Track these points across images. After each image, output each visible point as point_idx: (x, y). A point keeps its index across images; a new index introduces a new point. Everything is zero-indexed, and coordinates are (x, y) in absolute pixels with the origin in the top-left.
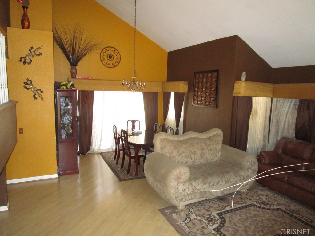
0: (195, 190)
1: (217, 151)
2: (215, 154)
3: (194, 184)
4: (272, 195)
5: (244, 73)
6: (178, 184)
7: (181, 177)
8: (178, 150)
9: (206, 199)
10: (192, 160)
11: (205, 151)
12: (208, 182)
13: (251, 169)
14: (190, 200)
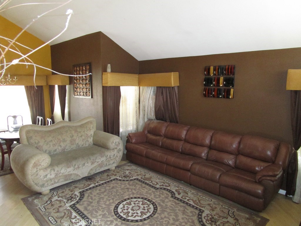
0: (59, 174)
1: (88, 137)
2: (86, 140)
3: (56, 169)
4: (136, 168)
5: (109, 65)
6: (37, 171)
7: (40, 163)
8: (44, 139)
9: (72, 181)
10: (61, 147)
11: (75, 137)
12: (72, 166)
13: (116, 148)
14: (53, 184)
